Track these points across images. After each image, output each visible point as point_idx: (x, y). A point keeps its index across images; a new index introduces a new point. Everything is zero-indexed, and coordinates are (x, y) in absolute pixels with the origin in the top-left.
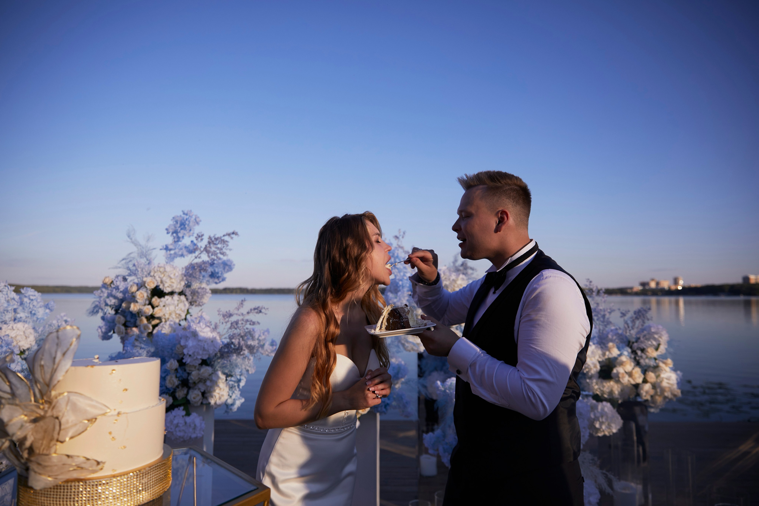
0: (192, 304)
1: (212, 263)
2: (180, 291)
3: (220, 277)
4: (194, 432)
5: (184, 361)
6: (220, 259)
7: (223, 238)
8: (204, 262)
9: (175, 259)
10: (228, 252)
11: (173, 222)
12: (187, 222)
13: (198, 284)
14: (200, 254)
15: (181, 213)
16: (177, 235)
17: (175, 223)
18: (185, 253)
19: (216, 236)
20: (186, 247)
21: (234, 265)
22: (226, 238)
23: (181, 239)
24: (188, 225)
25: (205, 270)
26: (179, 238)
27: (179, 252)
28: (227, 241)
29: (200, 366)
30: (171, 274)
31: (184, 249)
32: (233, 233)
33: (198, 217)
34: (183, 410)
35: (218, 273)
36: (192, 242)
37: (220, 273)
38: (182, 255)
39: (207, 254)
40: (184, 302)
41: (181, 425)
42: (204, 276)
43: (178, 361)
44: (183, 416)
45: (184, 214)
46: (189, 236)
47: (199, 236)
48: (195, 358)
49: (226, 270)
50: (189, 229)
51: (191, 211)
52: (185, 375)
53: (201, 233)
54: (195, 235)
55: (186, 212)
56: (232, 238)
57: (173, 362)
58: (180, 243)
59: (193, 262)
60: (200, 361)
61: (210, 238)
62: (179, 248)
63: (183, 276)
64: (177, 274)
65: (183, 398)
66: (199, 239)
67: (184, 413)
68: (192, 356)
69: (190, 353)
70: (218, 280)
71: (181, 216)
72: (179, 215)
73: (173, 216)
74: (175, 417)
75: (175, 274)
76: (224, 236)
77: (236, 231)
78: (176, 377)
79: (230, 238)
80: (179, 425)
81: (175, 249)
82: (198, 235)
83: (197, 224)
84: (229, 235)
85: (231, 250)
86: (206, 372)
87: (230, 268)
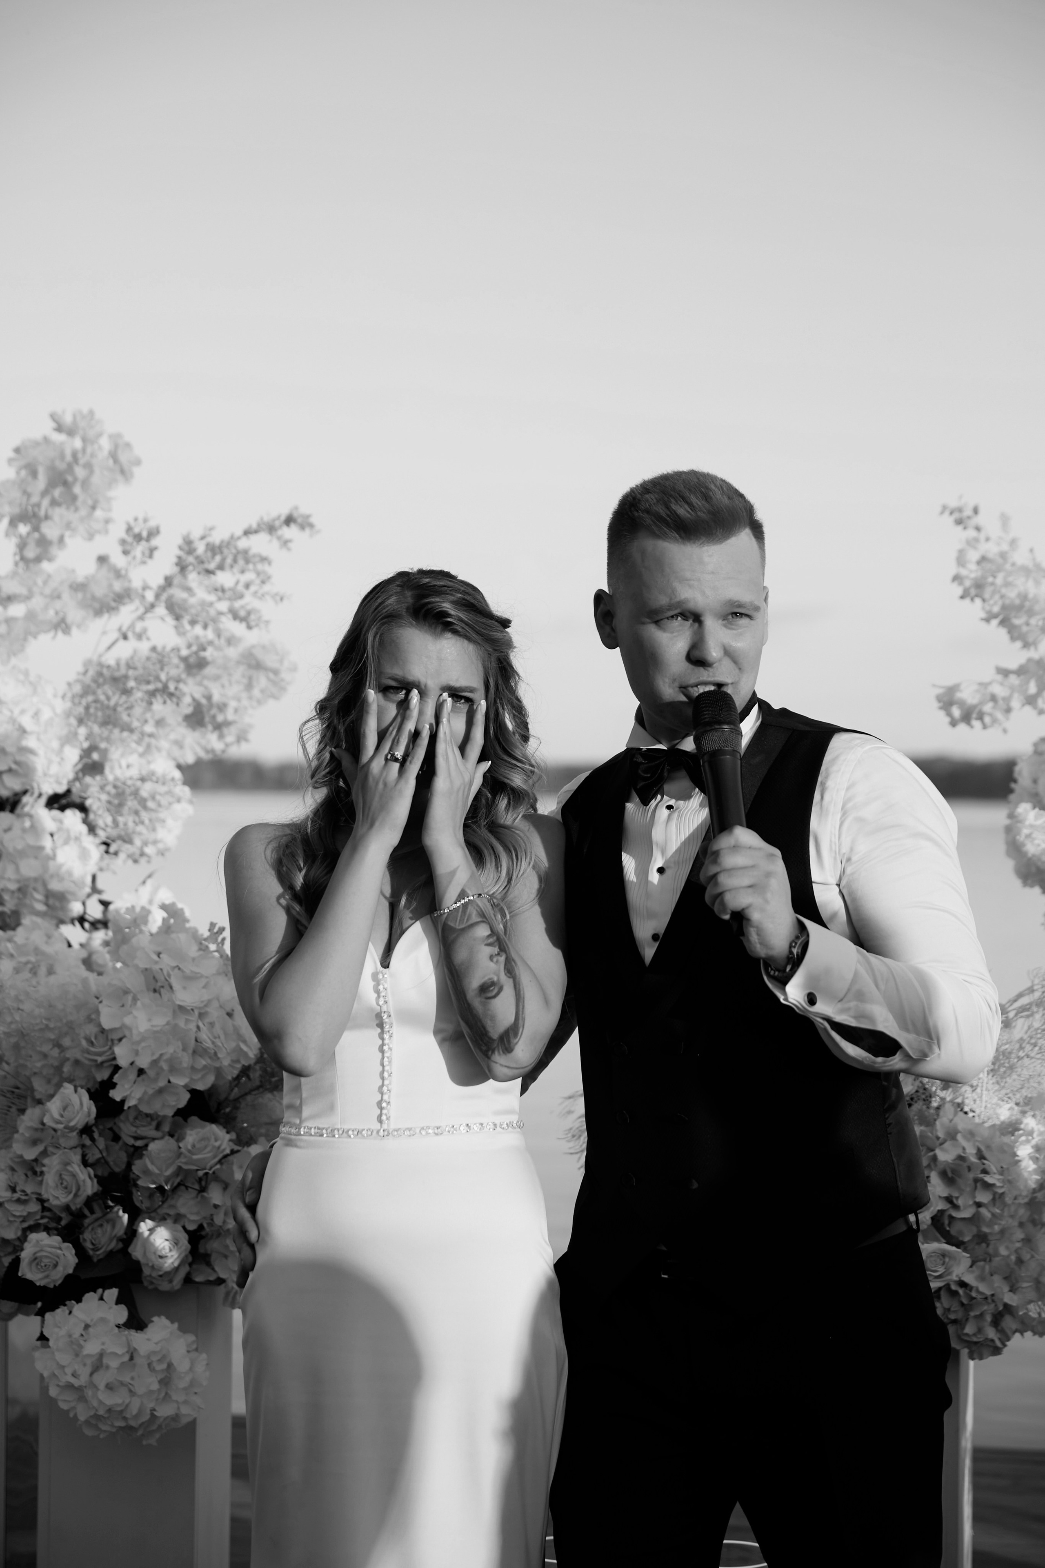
0: (112, 849)
1: (192, 660)
2: (61, 789)
3: (227, 724)
4: (167, 1397)
5: (116, 1095)
6: (231, 641)
7: (243, 544)
8: (160, 657)
9: (30, 639)
10: (266, 609)
11: (18, 473)
12: (80, 472)
13: (134, 759)
14: (141, 618)
15: (47, 428)
16: (36, 529)
17: (23, 473)
18: (74, 614)
19: (216, 538)
20: (79, 587)
21: (294, 669)
22: (259, 544)
23: (54, 550)
24: (85, 484)
25: (166, 692)
26: (44, 543)
27: (46, 608)
28: (264, 559)
29: (180, 1119)
30: (23, 712)
31: (66, 595)
32: (289, 520)
33: (128, 445)
34: (118, 1302)
35: (222, 707)
36: (102, 560)
37: (233, 704)
38: (62, 625)
39: (170, 621)
40: (77, 839)
41: (114, 1364)
42: (160, 723)
43: (92, 1096)
44: (118, 1326)
45: (59, 429)
46: (91, 537)
47: (138, 538)
48: (162, 1083)
49: (256, 692)
50: (90, 502)
51: (91, 413)
52: (118, 1160)
53: (145, 520)
54: (118, 531)
55: (68, 419)
56: (285, 543)
57: (75, 1099)
58: (45, 565)
59: (110, 659)
60: (184, 1098)
61: (188, 546)
62: (47, 591)
63: (73, 721)
64: (46, 714)
65: (111, 1254)
66: (139, 550)
67: (121, 1314)
68: (151, 1073)
69: (143, 1062)
70: (221, 737)
71: (46, 440)
72: (37, 435)
73: (16, 443)
74: (87, 1327)
75: (36, 715)
76: (247, 533)
77: (304, 510)
78: (85, 1163)
79: (276, 543)
80: (105, 1361)
81: (28, 598)
82: (129, 529)
83: (119, 477)
84: (271, 529)
85: (282, 599)
86: (206, 1147)
87: (274, 683)
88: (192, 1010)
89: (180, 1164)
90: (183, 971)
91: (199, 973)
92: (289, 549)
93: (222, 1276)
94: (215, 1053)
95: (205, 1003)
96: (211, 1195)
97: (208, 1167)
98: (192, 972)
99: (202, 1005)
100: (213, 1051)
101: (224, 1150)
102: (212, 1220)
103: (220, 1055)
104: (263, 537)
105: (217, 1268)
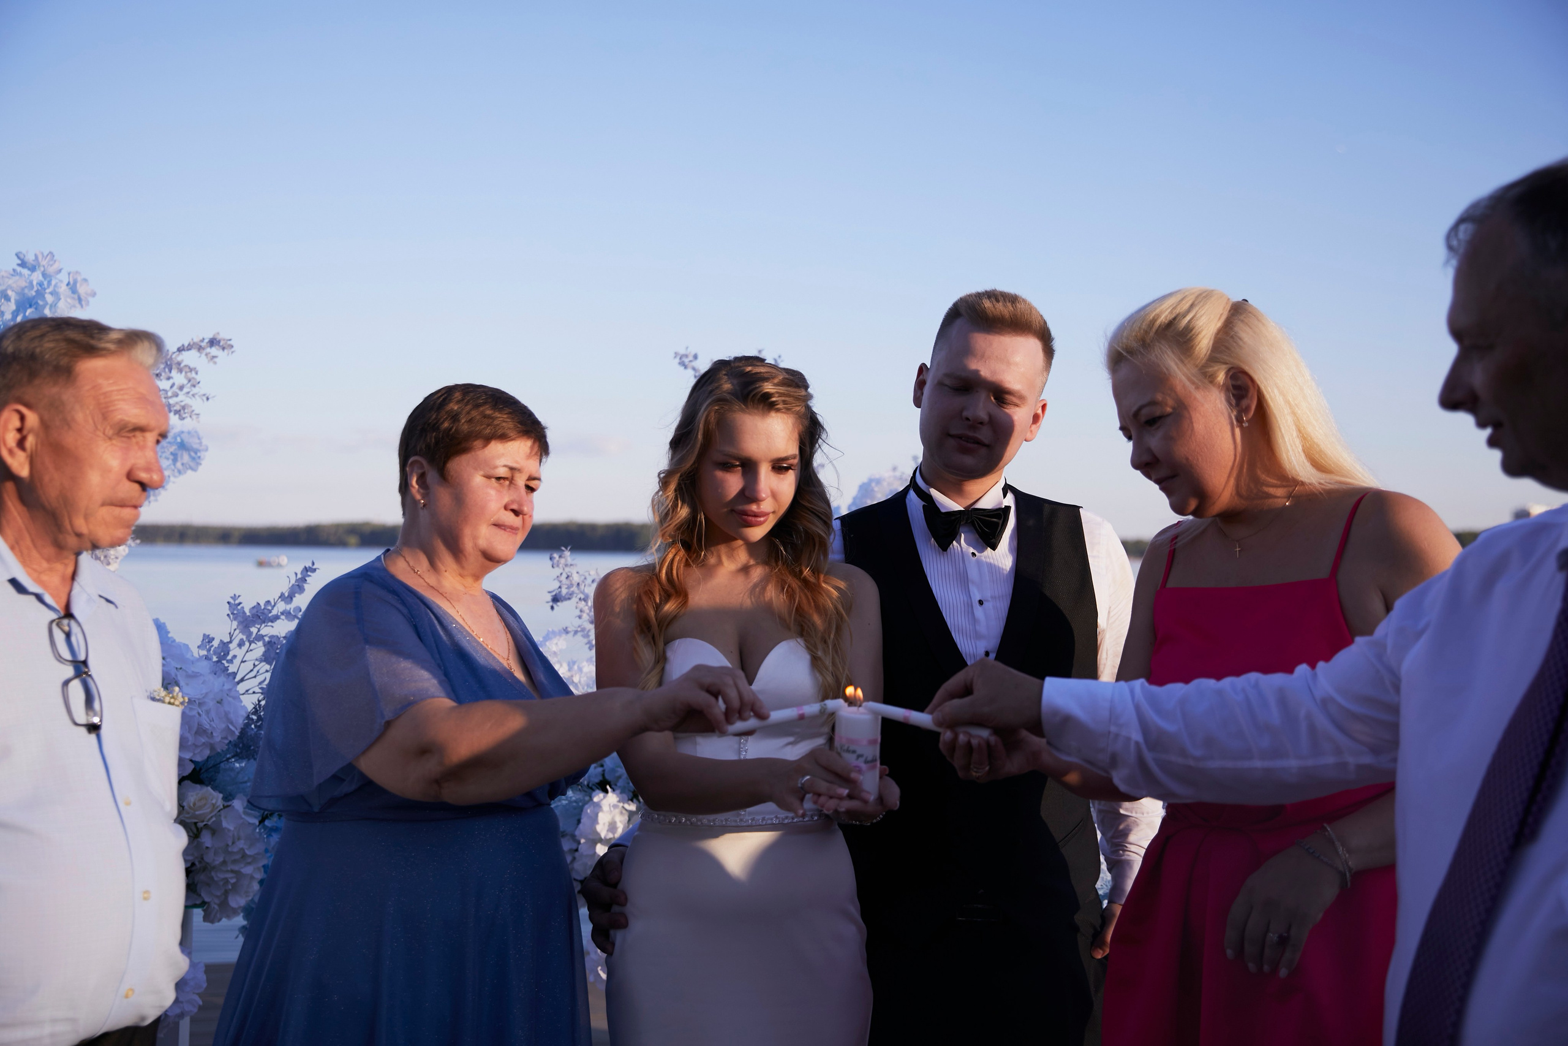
10: (196, 404)
15: (13, 264)
22: (189, 358)
28: (194, 370)
32: (213, 342)
33: (84, 280)
45: (23, 264)
49: (179, 464)
51: (50, 254)
55: (30, 258)
56: (211, 359)
71: (15, 273)
72: (7, 269)
76: (182, 349)
77: (223, 335)
79: (203, 358)
83: (78, 305)
84: (200, 349)
85: (208, 399)
86: (205, 805)
87: (193, 459)
88: (195, 701)
89: (183, 819)
90: (186, 672)
91: (198, 673)
92: (215, 363)
93: (207, 899)
94: (212, 733)
95: (203, 695)
96: (203, 840)
97: (206, 820)
98: (193, 672)
99: (201, 697)
100: (210, 732)
101: (219, 806)
102: (202, 859)
103: (214, 734)
104: (193, 353)
105: (202, 895)
